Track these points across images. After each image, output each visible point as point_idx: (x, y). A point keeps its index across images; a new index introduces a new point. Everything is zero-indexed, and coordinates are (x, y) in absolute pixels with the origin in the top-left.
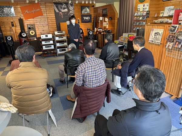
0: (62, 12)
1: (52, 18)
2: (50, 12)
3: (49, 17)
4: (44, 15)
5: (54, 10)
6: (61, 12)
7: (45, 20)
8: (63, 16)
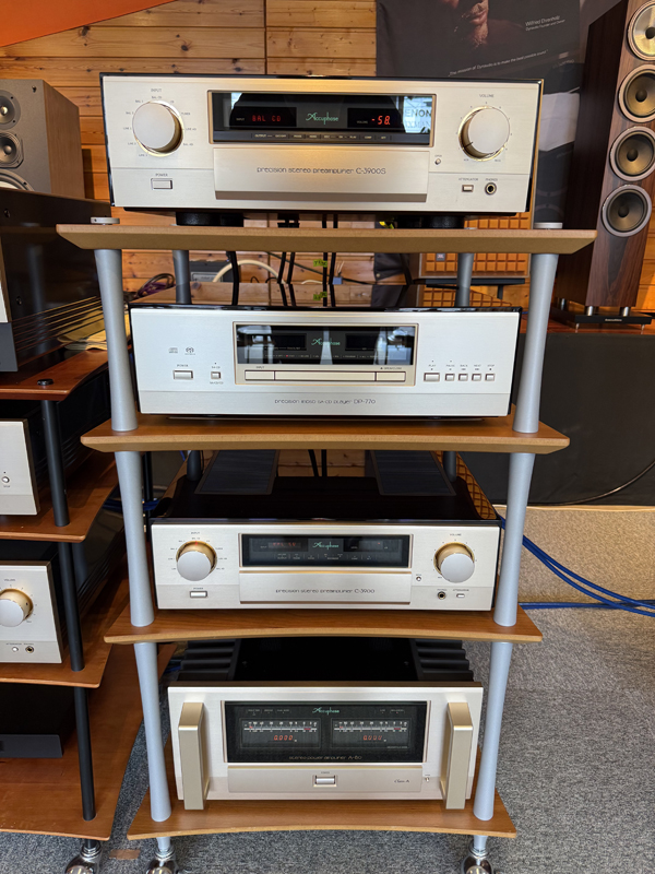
1: (328, 31)
7: (239, 64)
8: (488, 16)
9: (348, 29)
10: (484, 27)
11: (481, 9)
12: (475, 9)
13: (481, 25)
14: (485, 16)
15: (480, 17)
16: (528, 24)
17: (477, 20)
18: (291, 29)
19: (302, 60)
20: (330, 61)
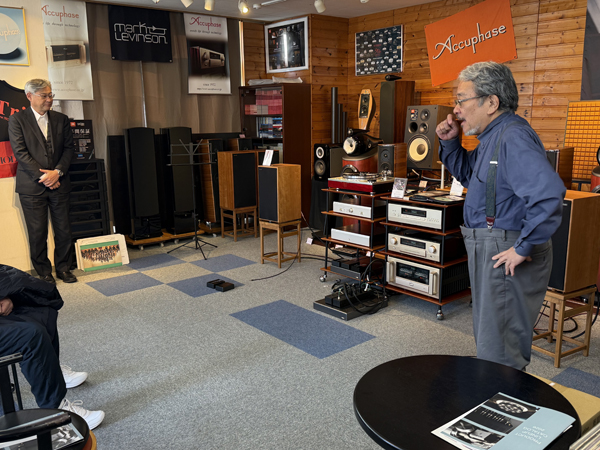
1: (561, 70)
2: (557, 38)
3: (548, 65)
4: (521, 54)
5: (583, 20)
9: (571, 69)
18: (545, 71)
19: (549, 83)
20: (561, 82)
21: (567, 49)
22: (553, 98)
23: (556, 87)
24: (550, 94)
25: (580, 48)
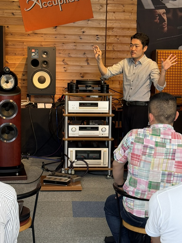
0: (168, 10)
1: (123, 28)
2: (121, 8)
3: (115, 25)
4: (96, 16)
6: (165, 8)
7: (98, 37)
8: (167, 25)
9: (129, 29)
10: (166, 28)
11: (165, 24)
12: (164, 23)
13: (165, 27)
14: (166, 25)
15: (165, 25)
16: (178, 27)
17: (164, 26)
18: (113, 28)
19: (116, 36)
20: (124, 36)
21: (127, 16)
22: (119, 46)
23: (121, 38)
24: (118, 43)
25: (135, 17)
